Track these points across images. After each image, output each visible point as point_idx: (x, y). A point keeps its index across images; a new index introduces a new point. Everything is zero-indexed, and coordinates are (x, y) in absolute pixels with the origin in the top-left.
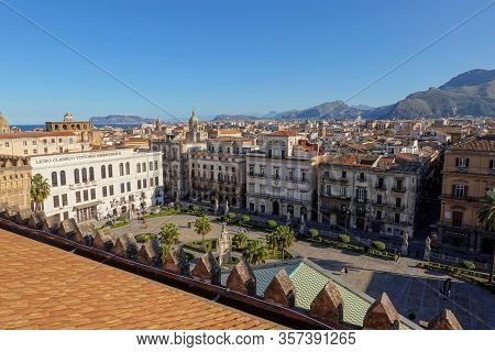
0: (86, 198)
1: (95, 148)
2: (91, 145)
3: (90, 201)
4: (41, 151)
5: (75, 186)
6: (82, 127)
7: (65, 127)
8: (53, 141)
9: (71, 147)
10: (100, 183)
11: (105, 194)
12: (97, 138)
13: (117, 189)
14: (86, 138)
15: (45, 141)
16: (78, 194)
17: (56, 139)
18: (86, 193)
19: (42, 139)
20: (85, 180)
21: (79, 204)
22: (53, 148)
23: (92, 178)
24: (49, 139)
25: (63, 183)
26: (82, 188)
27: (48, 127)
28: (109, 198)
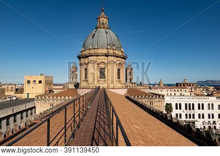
0: (190, 117)
1: (197, 95)
2: (195, 94)
3: (192, 119)
4: (173, 94)
5: (185, 111)
6: (191, 85)
7: (184, 85)
8: (178, 91)
9: (185, 94)
10: (197, 112)
11: (199, 117)
12: (198, 91)
13: (206, 116)
14: (193, 90)
15: (175, 90)
16: (186, 115)
17: (179, 90)
18: (190, 115)
19: (174, 89)
20: (190, 109)
21: (186, 119)
22: (178, 94)
23: (193, 109)
24: (176, 90)
25: (180, 108)
26: (188, 112)
27: (177, 85)
28: (201, 120)
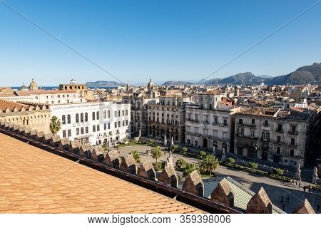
0: (82, 132)
1: (89, 101)
2: (86, 99)
3: (85, 135)
4: (56, 102)
5: (77, 124)
6: (81, 87)
7: (71, 88)
8: (63, 96)
9: (74, 100)
10: (91, 123)
11: (94, 130)
12: (90, 95)
13: (102, 127)
14: (83, 94)
15: (59, 96)
16: (78, 129)
17: (66, 95)
18: (82, 129)
19: (57, 95)
20: (82, 121)
21: (78, 136)
22: (63, 100)
23: (86, 120)
24: (61, 95)
25: (69, 122)
26: (81, 125)
27: (61, 87)
28: (97, 133)
